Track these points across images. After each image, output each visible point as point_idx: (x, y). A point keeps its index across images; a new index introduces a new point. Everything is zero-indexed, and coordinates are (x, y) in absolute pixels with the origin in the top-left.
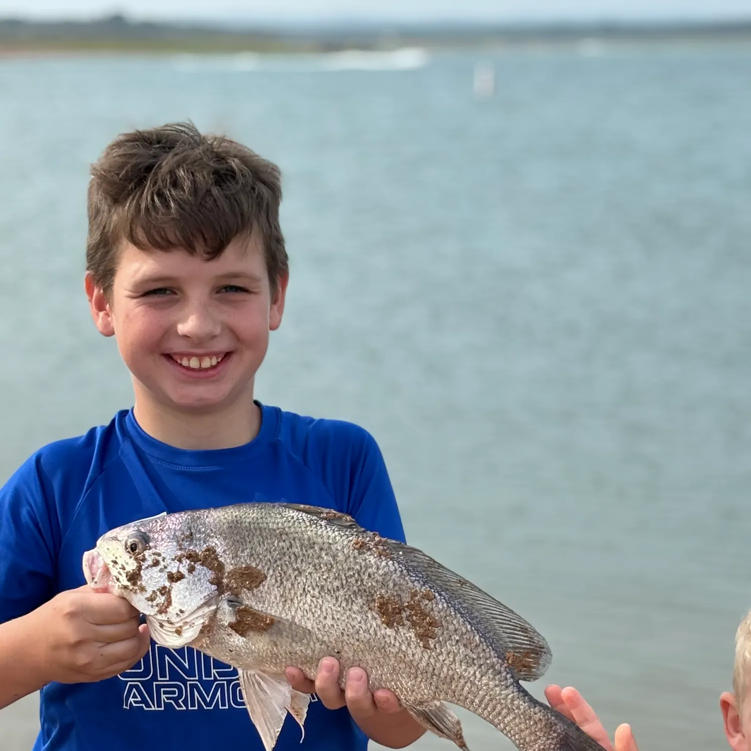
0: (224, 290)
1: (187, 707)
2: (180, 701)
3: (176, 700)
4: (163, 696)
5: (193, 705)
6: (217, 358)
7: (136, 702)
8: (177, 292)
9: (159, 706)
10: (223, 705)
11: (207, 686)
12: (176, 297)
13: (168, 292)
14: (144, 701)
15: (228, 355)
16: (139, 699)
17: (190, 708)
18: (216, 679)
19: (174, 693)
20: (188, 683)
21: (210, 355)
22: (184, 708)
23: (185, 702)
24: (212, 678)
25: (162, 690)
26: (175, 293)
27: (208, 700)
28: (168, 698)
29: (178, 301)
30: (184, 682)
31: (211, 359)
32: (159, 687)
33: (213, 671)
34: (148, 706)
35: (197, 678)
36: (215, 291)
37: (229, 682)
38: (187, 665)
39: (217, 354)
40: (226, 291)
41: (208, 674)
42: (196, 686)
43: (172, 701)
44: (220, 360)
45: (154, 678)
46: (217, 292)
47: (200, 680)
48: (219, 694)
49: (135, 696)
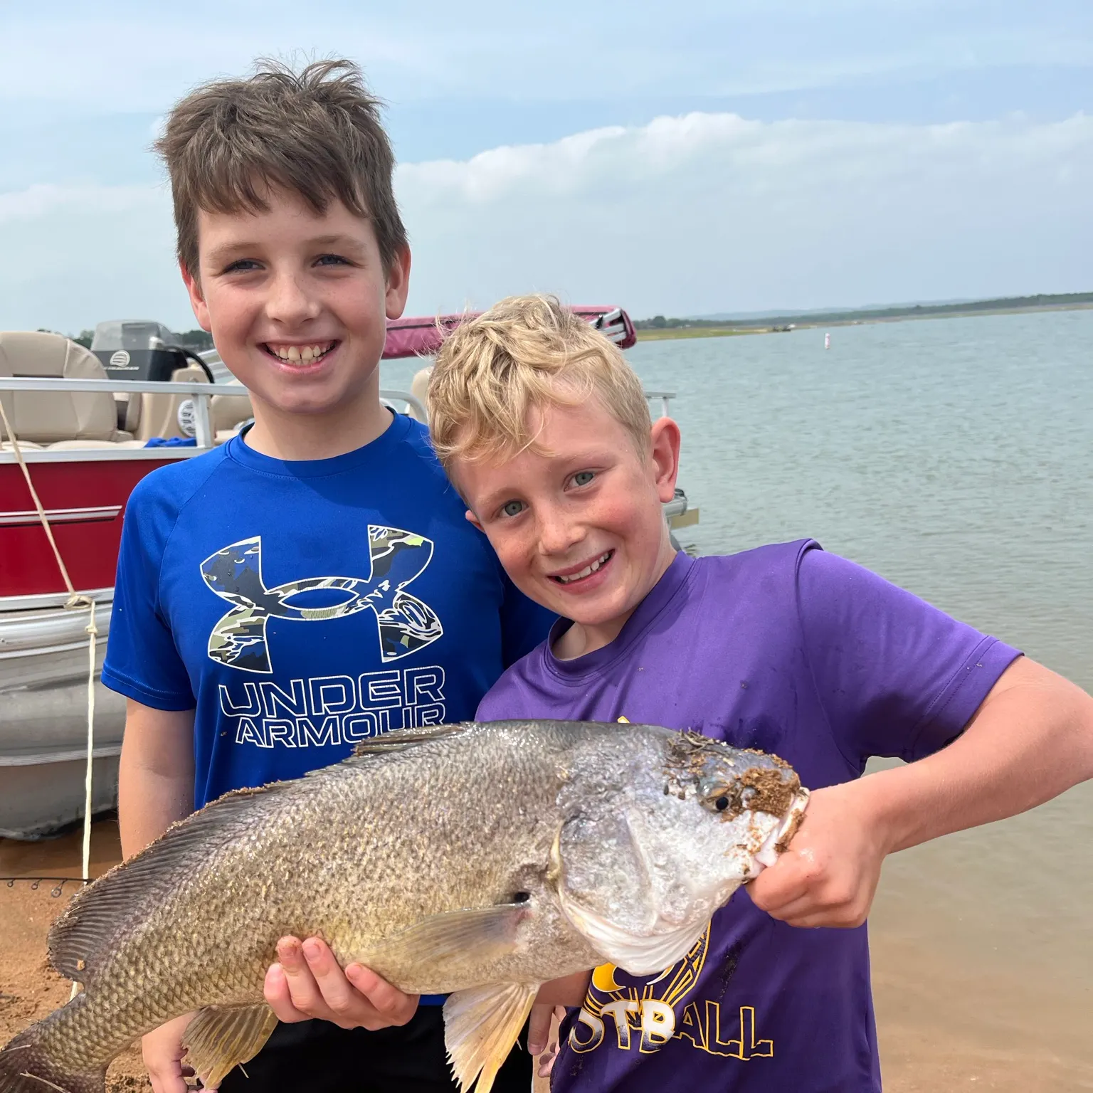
0: (320, 262)
1: (297, 744)
2: (290, 739)
3: (285, 737)
4: (272, 734)
5: (303, 742)
6: (321, 348)
7: (249, 738)
8: (265, 266)
9: (269, 743)
10: (336, 740)
11: (318, 721)
12: (263, 272)
13: (254, 266)
14: (255, 737)
15: (334, 344)
16: (252, 735)
17: (300, 746)
18: (327, 714)
19: (283, 730)
20: (297, 720)
21: (312, 344)
22: (294, 746)
23: (295, 739)
24: (324, 713)
25: (271, 727)
26: (264, 269)
27: (319, 736)
28: (277, 736)
29: (264, 278)
30: (293, 719)
31: (312, 349)
32: (268, 724)
33: (324, 705)
34: (260, 743)
35: (306, 714)
36: (311, 263)
37: (341, 716)
38: (294, 702)
39: (319, 343)
40: (324, 264)
41: (318, 709)
42: (305, 722)
43: (281, 739)
44: (324, 350)
45: (263, 715)
46: (313, 265)
47: (310, 716)
48: (331, 729)
49: (247, 732)
